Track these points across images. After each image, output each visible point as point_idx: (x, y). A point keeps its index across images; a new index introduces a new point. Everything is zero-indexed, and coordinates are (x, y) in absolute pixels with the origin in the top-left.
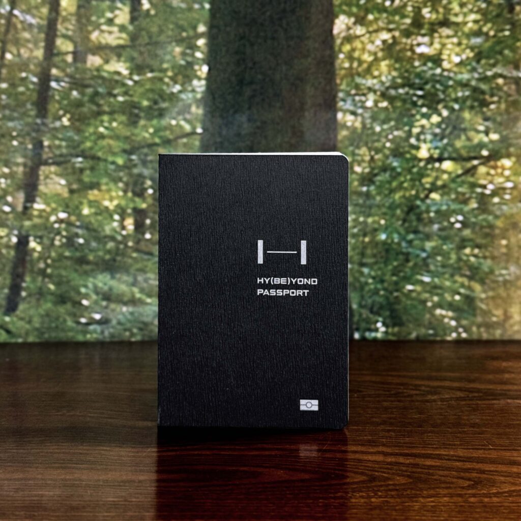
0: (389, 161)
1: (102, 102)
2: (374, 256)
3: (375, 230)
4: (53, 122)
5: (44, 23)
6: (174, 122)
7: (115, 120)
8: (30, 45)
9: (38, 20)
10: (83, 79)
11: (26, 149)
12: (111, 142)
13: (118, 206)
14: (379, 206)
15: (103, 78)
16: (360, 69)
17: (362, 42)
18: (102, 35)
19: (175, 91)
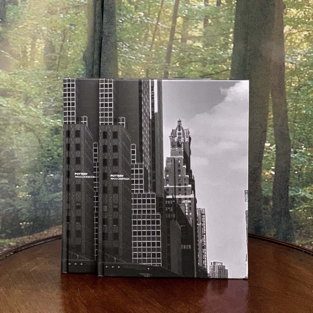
0: (307, 82)
1: (192, 58)
2: (300, 119)
3: (301, 109)
4: (172, 65)
5: (170, 27)
6: (220, 66)
7: (197, 64)
8: (164, 36)
9: (167, 26)
10: (185, 49)
11: (161, 75)
12: (195, 73)
14: (302, 100)
15: (193, 48)
16: (295, 46)
17: (296, 36)
18: (193, 32)
19: (221, 53)
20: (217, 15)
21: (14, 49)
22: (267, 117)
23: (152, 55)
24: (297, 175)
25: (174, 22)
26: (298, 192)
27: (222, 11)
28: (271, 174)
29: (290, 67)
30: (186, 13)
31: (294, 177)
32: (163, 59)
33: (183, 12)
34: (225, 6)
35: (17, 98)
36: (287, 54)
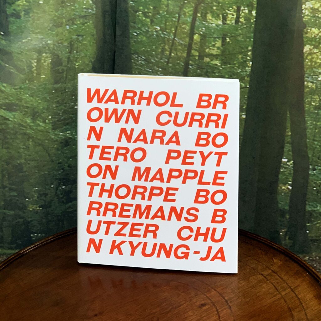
1: (209, 75)
5: (187, 44)
8: (181, 52)
9: (184, 42)
10: (202, 66)
15: (210, 66)
16: (316, 66)
17: (317, 55)
18: (210, 50)
19: (239, 71)
20: (235, 33)
22: (285, 134)
23: (169, 69)
24: (315, 191)
25: (191, 38)
26: (316, 208)
27: (240, 30)
28: (288, 188)
29: (310, 86)
30: (204, 31)
31: (312, 193)
32: (180, 73)
33: (200, 29)
34: (244, 24)
35: (24, 113)
36: (307, 74)
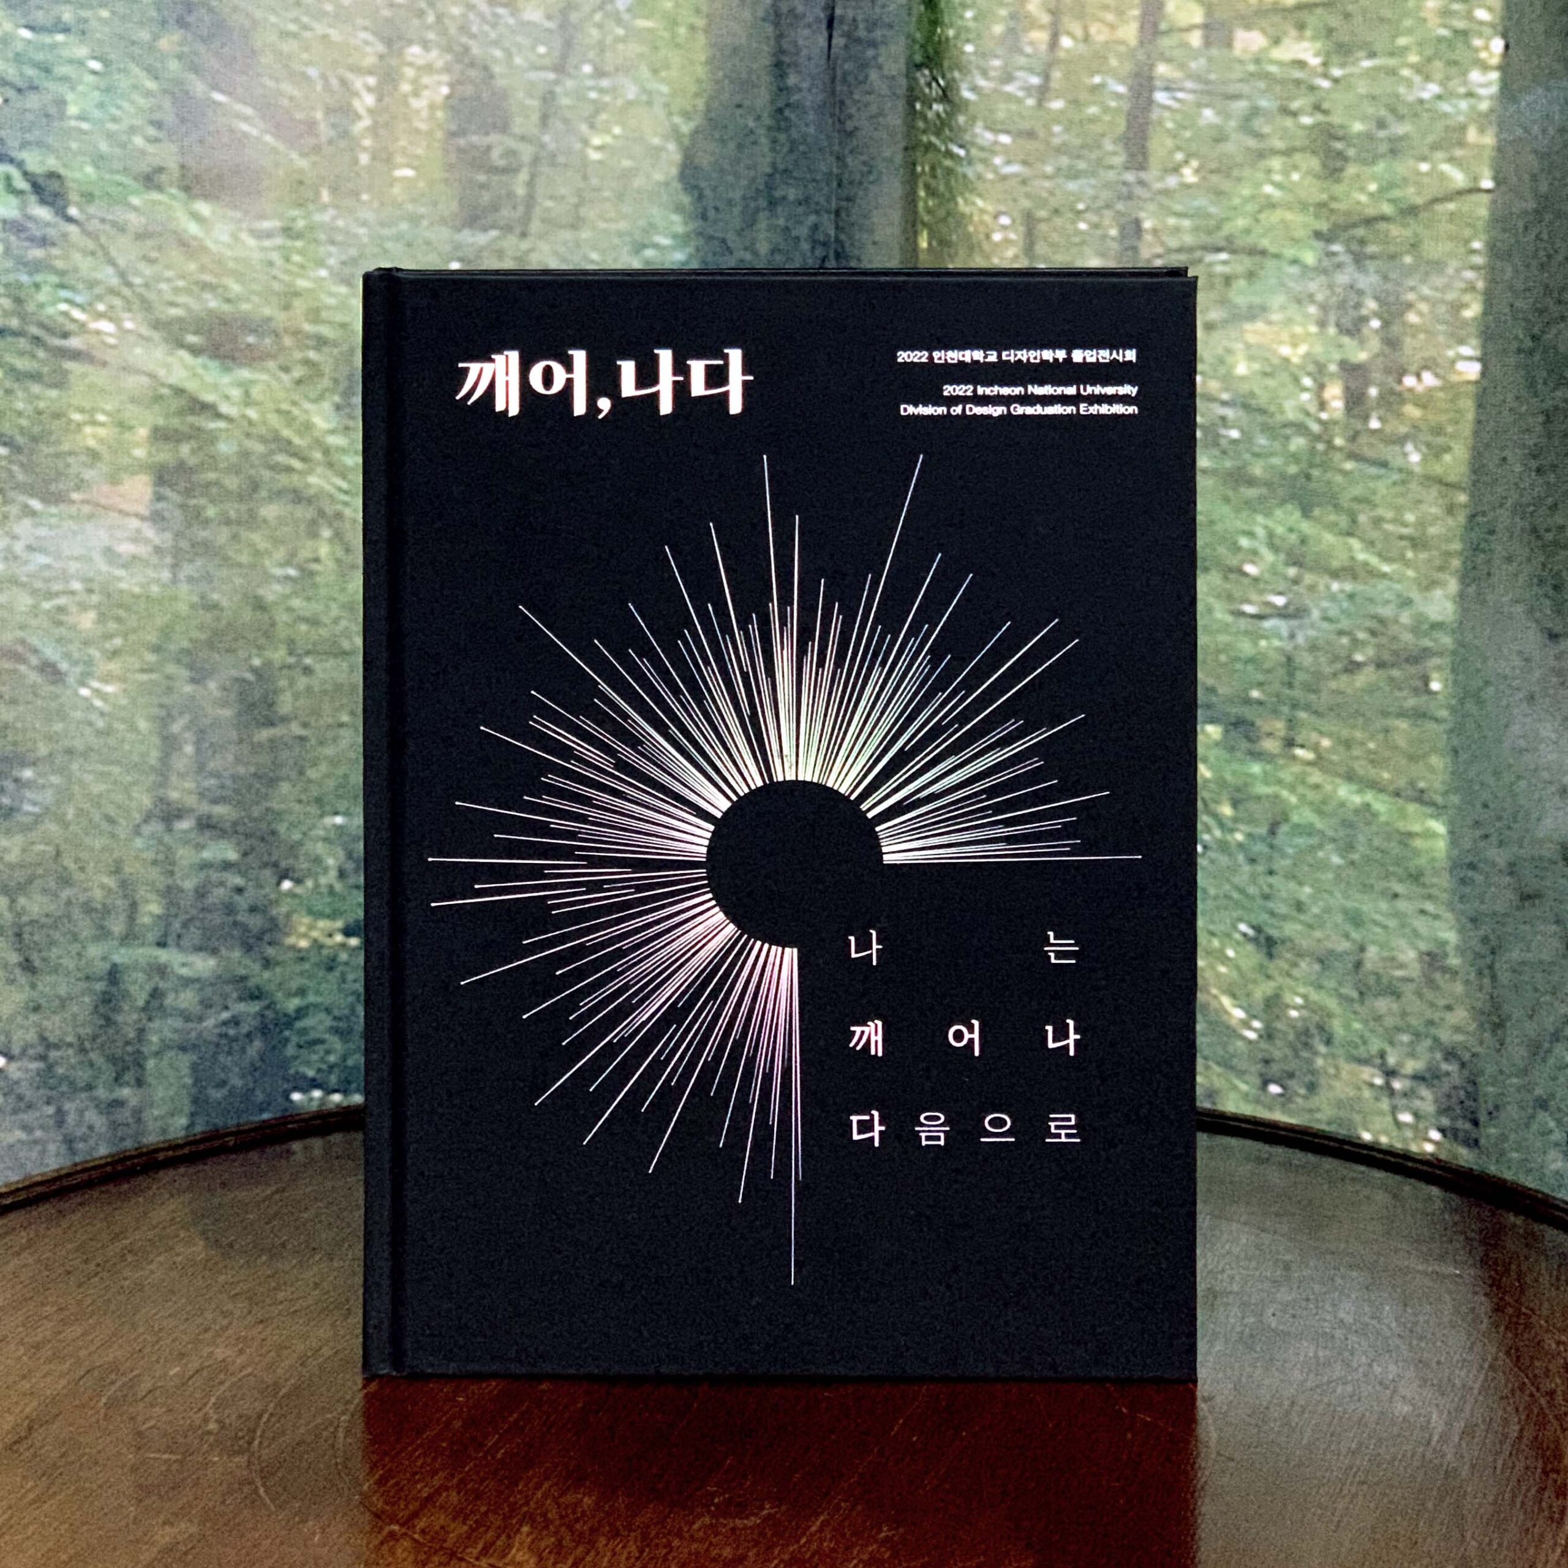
1: (1267, 129)
4: (1161, 179)
6: (1425, 167)
7: (1295, 168)
8: (1110, 17)
10: (1226, 83)
11: (1105, 237)
12: (1289, 216)
13: (1307, 355)
15: (1268, 77)
21: (287, 88)
23: (1047, 127)
32: (1109, 146)
35: (298, 372)
